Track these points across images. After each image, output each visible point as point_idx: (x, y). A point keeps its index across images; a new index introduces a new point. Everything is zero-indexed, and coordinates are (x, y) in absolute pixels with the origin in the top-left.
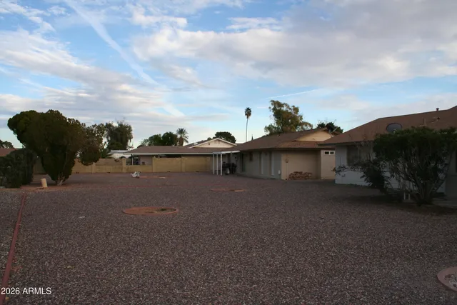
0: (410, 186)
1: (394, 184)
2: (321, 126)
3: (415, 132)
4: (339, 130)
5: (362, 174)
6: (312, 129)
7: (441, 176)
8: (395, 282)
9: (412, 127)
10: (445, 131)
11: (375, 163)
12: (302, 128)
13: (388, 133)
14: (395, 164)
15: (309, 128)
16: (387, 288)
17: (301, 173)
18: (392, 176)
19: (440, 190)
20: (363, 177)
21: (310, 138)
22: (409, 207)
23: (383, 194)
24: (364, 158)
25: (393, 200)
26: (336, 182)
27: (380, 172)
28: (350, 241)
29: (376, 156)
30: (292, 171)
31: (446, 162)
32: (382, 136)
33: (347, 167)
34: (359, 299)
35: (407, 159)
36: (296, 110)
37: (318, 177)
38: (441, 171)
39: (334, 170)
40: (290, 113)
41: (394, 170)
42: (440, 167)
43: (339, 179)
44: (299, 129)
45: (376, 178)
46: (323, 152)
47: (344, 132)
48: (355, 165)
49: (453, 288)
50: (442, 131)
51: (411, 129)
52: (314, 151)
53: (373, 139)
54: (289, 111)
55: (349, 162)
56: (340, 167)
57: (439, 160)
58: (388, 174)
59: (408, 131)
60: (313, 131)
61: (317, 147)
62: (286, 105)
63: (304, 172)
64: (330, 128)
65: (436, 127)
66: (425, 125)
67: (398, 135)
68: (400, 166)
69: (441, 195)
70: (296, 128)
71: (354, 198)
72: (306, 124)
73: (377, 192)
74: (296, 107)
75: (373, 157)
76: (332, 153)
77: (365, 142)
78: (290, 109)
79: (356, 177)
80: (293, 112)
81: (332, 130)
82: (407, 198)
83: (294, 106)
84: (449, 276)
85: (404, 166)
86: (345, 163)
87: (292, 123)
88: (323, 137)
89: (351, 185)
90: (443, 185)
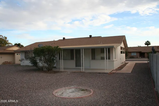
0: (46, 65)
1: (40, 64)
2: (16, 44)
3: (47, 47)
4: (22, 46)
5: (30, 61)
6: (12, 45)
7: (55, 61)
8: (40, 97)
9: (46, 46)
10: (56, 47)
11: (34, 57)
12: (8, 45)
13: (38, 47)
14: (41, 58)
15: (11, 45)
16: (37, 100)
17: (7, 62)
18: (40, 62)
19: (54, 66)
20: (30, 62)
21: (11, 49)
22: (45, 72)
23: (37, 68)
24: (30, 56)
25: (40, 70)
26: (21, 65)
27: (36, 61)
28: (25, 85)
29: (34, 55)
30: (4, 61)
31: (56, 57)
32: (36, 48)
33: (24, 59)
34: (28, 105)
35: (44, 56)
36: (6, 38)
37: (14, 63)
38: (55, 60)
39: (20, 60)
40: (3, 39)
41: (41, 60)
42: (54, 59)
43: (22, 64)
44: (7, 45)
45: (35, 63)
46: (16, 54)
47: (24, 46)
48: (27, 58)
49: (57, 96)
50: (55, 47)
51: (45, 46)
52: (13, 54)
53: (33, 50)
54: (3, 38)
55: (25, 57)
56: (22, 59)
57: (54, 56)
58: (38, 61)
59: (45, 47)
60: (12, 46)
61: (14, 52)
62: (2, 36)
63: (8, 61)
64: (18, 45)
65: (53, 46)
66: (50, 45)
67: (41, 48)
68: (42, 58)
69: (55, 67)
70: (6, 45)
71: (27, 70)
72: (10, 43)
73: (35, 68)
74: (6, 37)
75: (33, 56)
76: (19, 54)
77: (31, 50)
78: (3, 37)
79: (28, 63)
80: (4, 39)
81: (19, 46)
82: (45, 69)
83: (5, 37)
84: (56, 92)
85: (44, 59)
86: (24, 58)
87: (4, 43)
88: (16, 48)
89: (26, 66)
90: (56, 64)
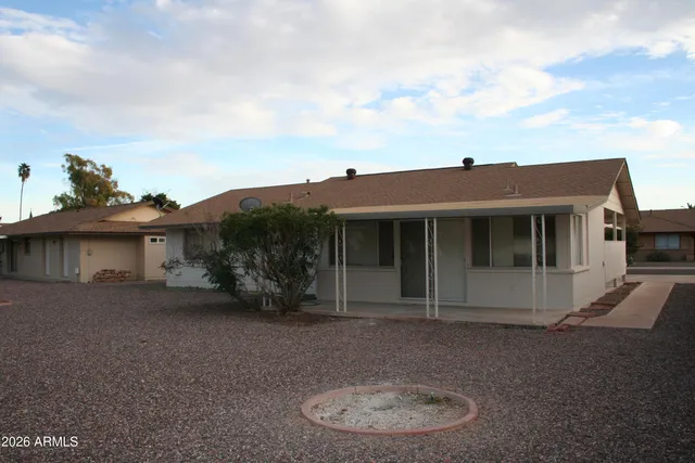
0: (272, 287)
1: (249, 284)
2: (147, 198)
3: (277, 211)
4: (173, 206)
5: (204, 271)
6: (132, 203)
7: (311, 272)
8: (247, 426)
9: (274, 204)
10: (315, 211)
11: (223, 254)
12: (117, 200)
13: (241, 211)
14: (252, 256)
15: (128, 201)
16: (236, 436)
17: (112, 271)
18: (247, 273)
19: (309, 291)
20: (205, 275)
21: (126, 217)
22: (269, 317)
23: (235, 300)
24: (207, 247)
25: (248, 307)
26: (168, 284)
27: (229, 268)
28: (184, 373)
29: (225, 245)
30: (98, 268)
31: (317, 252)
32: (233, 216)
33: (182, 261)
34: (195, 458)
35: (266, 249)
36: (108, 172)
37: (140, 277)
38: (311, 265)
39: (163, 266)
40: (98, 176)
41: (250, 266)
42: (309, 260)
43: (172, 280)
44: (111, 202)
45: (225, 278)
46: (147, 239)
47: (182, 207)
48: (195, 258)
49: (319, 421)
50: (311, 211)
51: (271, 206)
52: (133, 237)
53: (220, 221)
54: (96, 173)
55: (186, 253)
56: (171, 262)
57: (308, 250)
58: (240, 271)
59: (267, 209)
60: (134, 206)
61: (137, 230)
62: (91, 162)
63: (117, 270)
64: (158, 201)
65: (304, 205)
66: (292, 202)
67: (254, 216)
68: (258, 260)
69: (312, 298)
70: (107, 200)
71: (194, 307)
72: (123, 194)
73: (225, 298)
74: (107, 166)
75: (220, 246)
76: (161, 240)
77: (209, 224)
78: (98, 170)
79: (195, 276)
80: (102, 175)
81: (161, 205)
82: (267, 304)
83: (103, 166)
84: (316, 407)
85: (263, 258)
86: (180, 255)
87: (100, 192)
88: (148, 216)
89: (190, 289)
90: (314, 284)
